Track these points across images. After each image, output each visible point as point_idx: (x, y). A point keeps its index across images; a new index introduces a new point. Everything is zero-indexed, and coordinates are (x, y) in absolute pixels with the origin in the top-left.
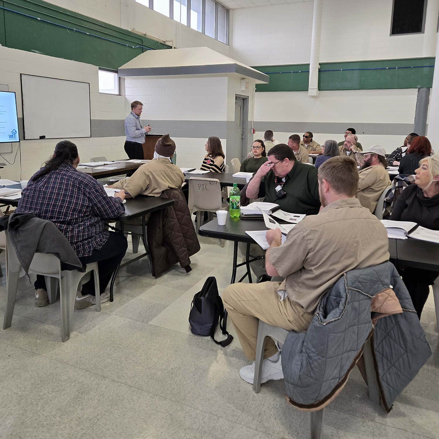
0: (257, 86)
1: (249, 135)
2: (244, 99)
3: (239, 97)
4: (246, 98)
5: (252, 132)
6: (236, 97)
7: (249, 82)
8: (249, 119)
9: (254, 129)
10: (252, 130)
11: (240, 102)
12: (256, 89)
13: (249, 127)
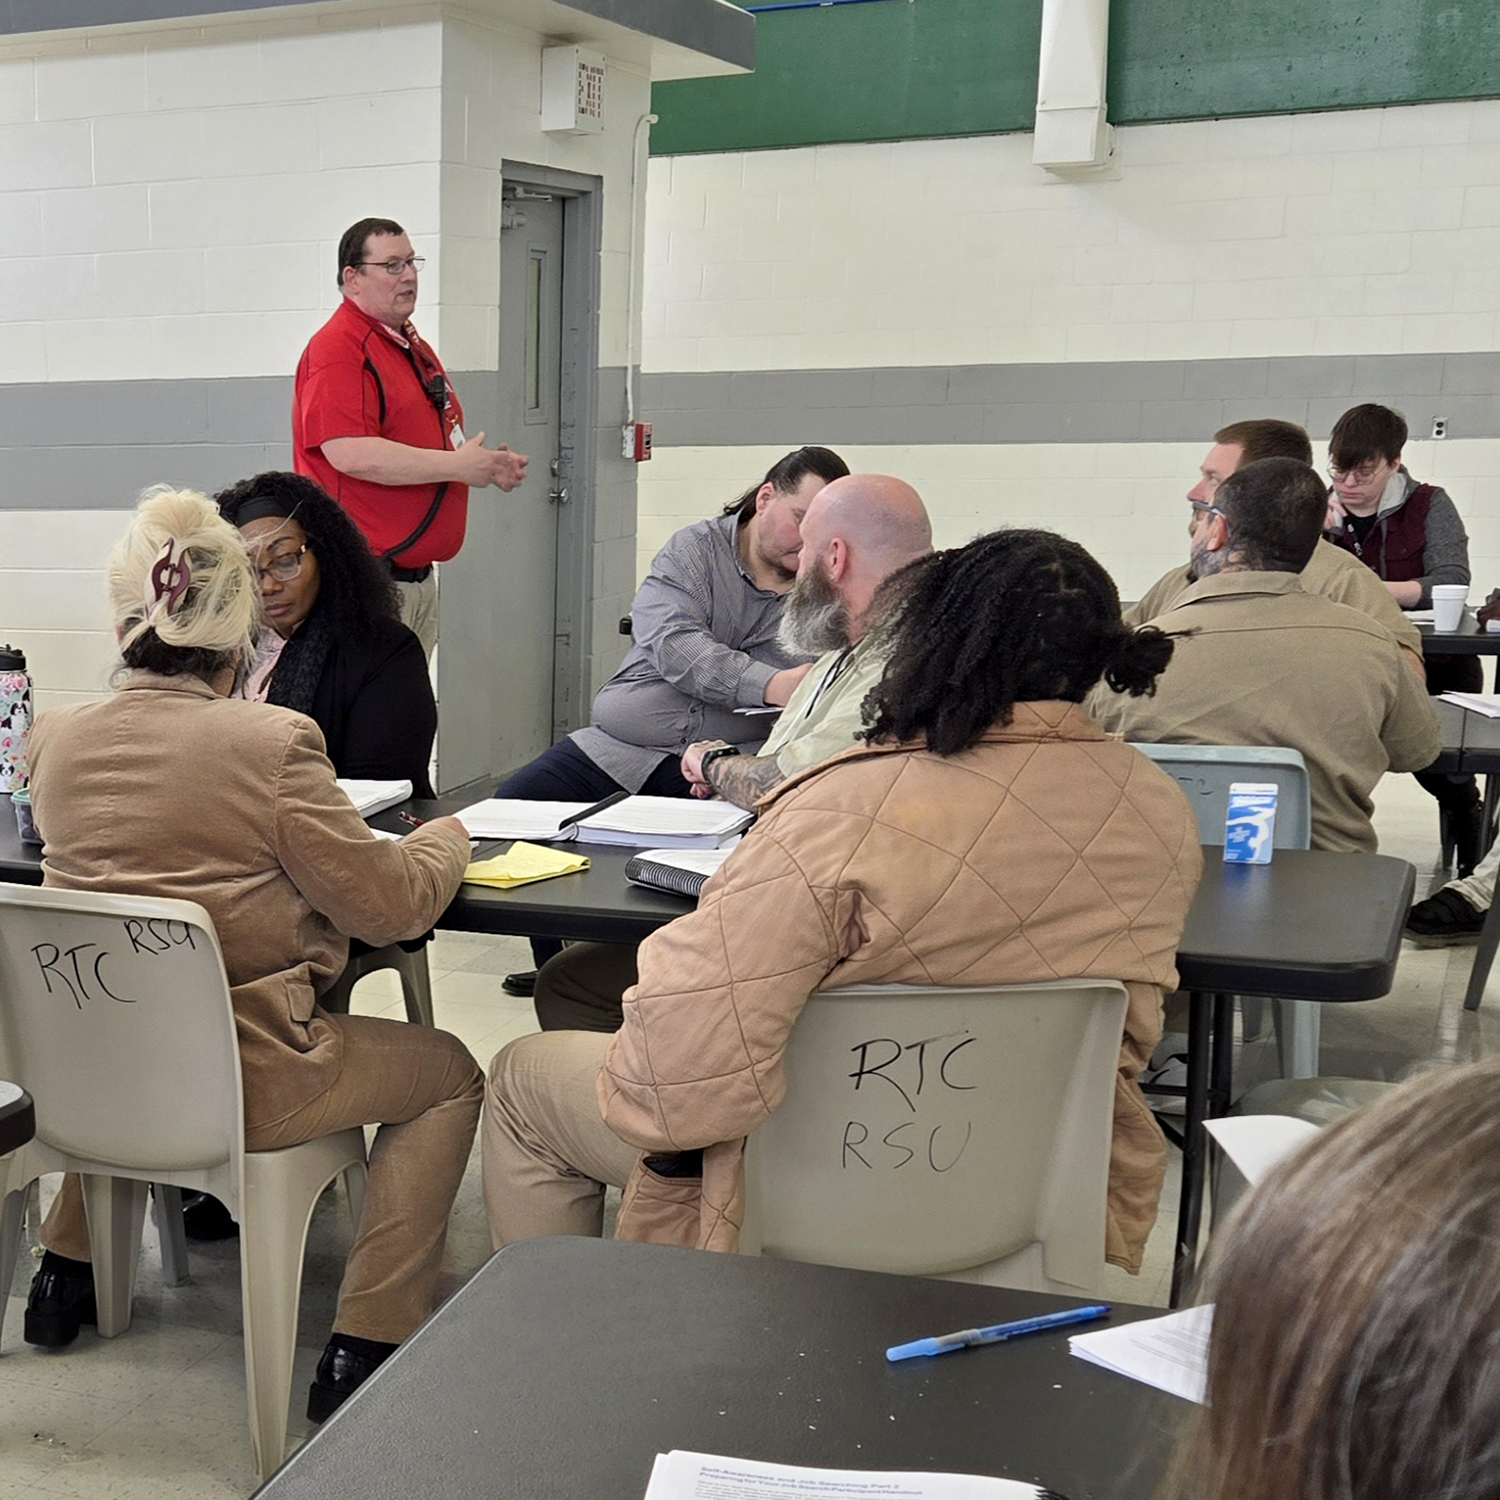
0: (664, 94)
1: (604, 475)
2: (564, 200)
3: (528, 187)
4: (584, 193)
5: (629, 452)
6: (508, 188)
7: (601, 67)
8: (607, 356)
9: (639, 430)
10: (629, 434)
11: (539, 227)
12: (655, 119)
13: (606, 413)
